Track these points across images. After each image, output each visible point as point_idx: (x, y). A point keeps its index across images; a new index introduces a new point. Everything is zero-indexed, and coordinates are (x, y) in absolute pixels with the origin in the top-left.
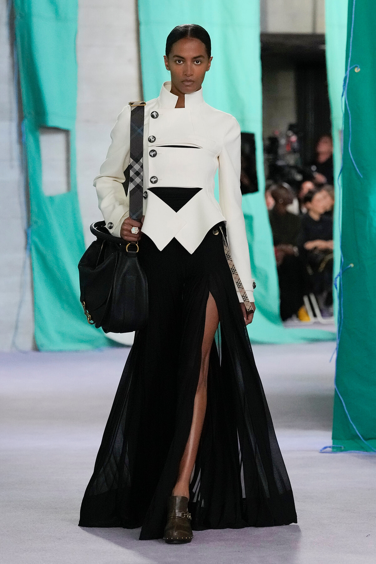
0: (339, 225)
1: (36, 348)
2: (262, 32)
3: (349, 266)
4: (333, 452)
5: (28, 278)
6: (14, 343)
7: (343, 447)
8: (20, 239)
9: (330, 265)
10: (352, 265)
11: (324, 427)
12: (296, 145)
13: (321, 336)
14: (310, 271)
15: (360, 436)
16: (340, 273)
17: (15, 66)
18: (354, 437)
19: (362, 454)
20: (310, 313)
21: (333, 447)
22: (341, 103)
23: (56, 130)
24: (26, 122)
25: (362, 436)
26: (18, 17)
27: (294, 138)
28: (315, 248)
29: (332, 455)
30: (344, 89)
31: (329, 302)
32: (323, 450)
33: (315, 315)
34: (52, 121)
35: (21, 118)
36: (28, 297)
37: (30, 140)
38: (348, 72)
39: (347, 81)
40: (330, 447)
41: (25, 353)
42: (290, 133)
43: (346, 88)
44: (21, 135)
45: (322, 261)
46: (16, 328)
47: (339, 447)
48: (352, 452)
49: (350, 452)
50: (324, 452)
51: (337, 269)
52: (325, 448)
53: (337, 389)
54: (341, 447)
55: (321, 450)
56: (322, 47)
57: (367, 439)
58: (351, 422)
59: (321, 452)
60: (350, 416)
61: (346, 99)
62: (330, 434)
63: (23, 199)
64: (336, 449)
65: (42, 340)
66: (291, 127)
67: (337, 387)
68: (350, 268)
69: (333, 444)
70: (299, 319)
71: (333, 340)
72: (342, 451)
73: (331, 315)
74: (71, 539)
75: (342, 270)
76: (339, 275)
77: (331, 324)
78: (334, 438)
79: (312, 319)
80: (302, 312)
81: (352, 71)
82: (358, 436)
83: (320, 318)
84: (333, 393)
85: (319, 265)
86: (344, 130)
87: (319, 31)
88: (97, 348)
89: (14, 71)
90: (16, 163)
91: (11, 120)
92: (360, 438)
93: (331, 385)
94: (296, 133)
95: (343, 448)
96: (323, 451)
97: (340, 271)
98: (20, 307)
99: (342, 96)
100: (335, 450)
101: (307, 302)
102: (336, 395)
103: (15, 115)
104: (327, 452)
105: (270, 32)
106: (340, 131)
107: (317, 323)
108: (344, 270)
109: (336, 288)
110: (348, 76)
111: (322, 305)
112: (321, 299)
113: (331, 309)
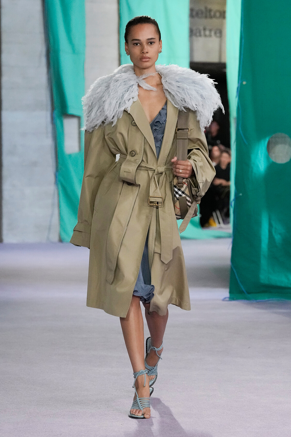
1: (61, 241)
2: (190, 61)
4: (230, 300)
5: (56, 201)
6: (48, 238)
8: (51, 178)
9: (228, 193)
10: (241, 194)
11: (224, 286)
13: (222, 235)
17: (50, 80)
18: (241, 292)
19: (246, 302)
20: (216, 221)
21: (230, 298)
23: (73, 116)
24: (56, 112)
25: (246, 291)
26: (51, 52)
29: (229, 302)
30: (237, 94)
31: (227, 215)
32: (224, 300)
33: (219, 223)
34: (71, 111)
35: (53, 109)
36: (56, 212)
37: (58, 122)
38: (239, 84)
39: (239, 89)
40: (228, 298)
41: (54, 243)
44: (53, 119)
45: (223, 192)
46: (50, 229)
51: (233, 196)
52: (225, 298)
53: (232, 265)
57: (249, 293)
61: (239, 100)
62: (228, 290)
63: (53, 155)
64: (232, 298)
65: (64, 236)
68: (240, 196)
69: (230, 295)
71: (229, 237)
73: (228, 223)
77: (228, 229)
78: (230, 292)
79: (217, 225)
80: (211, 221)
81: (242, 83)
83: (222, 225)
84: (230, 268)
86: (237, 117)
87: (223, 61)
90: (50, 135)
91: (47, 110)
92: (244, 293)
93: (228, 262)
95: (235, 299)
101: (214, 214)
102: (232, 268)
103: (49, 107)
104: (227, 301)
105: (196, 61)
106: (235, 119)
107: (221, 228)
108: (237, 197)
109: (232, 207)
110: (239, 86)
111: (224, 218)
112: (223, 213)
113: (228, 219)
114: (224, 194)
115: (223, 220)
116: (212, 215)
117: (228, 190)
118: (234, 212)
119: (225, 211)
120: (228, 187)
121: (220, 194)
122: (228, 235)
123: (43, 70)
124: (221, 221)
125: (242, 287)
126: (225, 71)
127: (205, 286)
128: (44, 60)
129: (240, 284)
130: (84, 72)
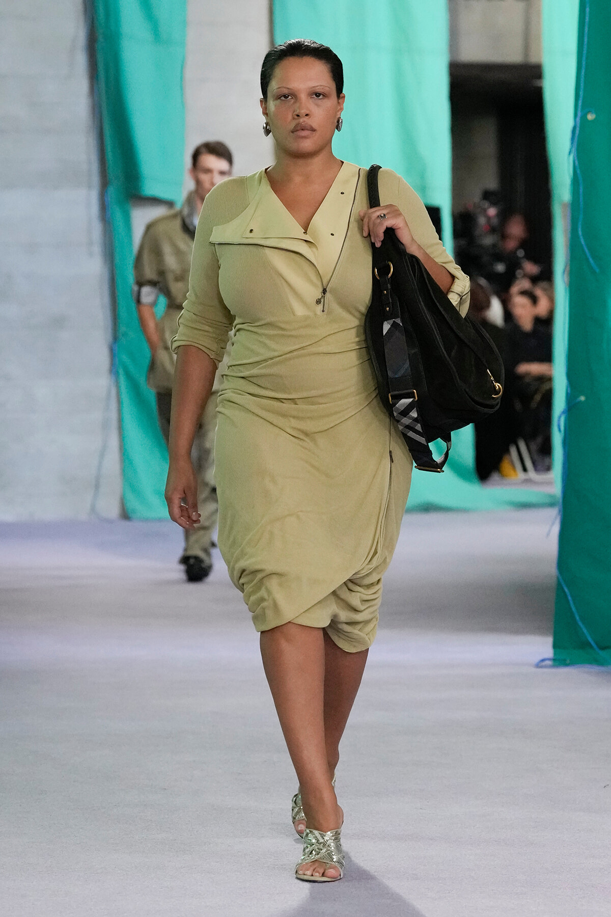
1: (125, 515)
2: (451, 61)
3: (579, 399)
4: (554, 666)
5: (114, 415)
6: (93, 509)
7: (568, 659)
8: (102, 357)
9: (548, 397)
10: (582, 398)
11: (539, 630)
12: (495, 221)
13: (533, 499)
14: (518, 406)
15: (592, 643)
16: (565, 409)
17: (96, 110)
18: (584, 645)
19: (596, 669)
21: (554, 659)
22: (566, 164)
23: (154, 201)
24: (112, 191)
25: (596, 644)
26: (101, 39)
27: (492, 211)
29: (552, 670)
30: (572, 144)
31: (546, 450)
32: (540, 664)
33: (525, 469)
34: (150, 188)
37: (117, 215)
38: (578, 119)
39: (577, 135)
40: (550, 659)
41: (110, 521)
42: (486, 204)
43: (575, 143)
44: (104, 207)
45: (535, 392)
46: (97, 486)
47: (563, 659)
49: (579, 667)
50: (542, 667)
51: (559, 404)
52: (543, 660)
53: (560, 578)
54: (566, 660)
56: (536, 83)
57: (603, 648)
59: (538, 665)
60: (579, 615)
61: (576, 158)
62: (549, 640)
63: (107, 300)
64: (559, 661)
65: (133, 503)
66: (487, 195)
67: (560, 574)
68: (581, 401)
69: (555, 654)
70: (502, 474)
71: (551, 505)
72: (566, 665)
73: (548, 468)
75: (568, 406)
76: (563, 412)
77: (550, 483)
78: (555, 646)
80: (506, 465)
81: (584, 117)
82: (590, 643)
83: (532, 474)
84: (555, 580)
85: (531, 398)
86: (572, 203)
87: (533, 60)
90: (97, 249)
91: (90, 187)
92: (591, 647)
93: (551, 569)
95: (568, 662)
97: (565, 407)
98: (102, 455)
99: (570, 154)
100: (557, 663)
101: (513, 451)
102: (559, 584)
103: (96, 179)
104: (546, 667)
105: (463, 60)
106: (564, 205)
107: (528, 481)
108: (572, 405)
109: (560, 430)
110: (578, 125)
111: (536, 457)
112: (534, 447)
113: (547, 460)
114: (538, 397)
115: (534, 463)
116: (507, 451)
117: (548, 388)
118: (565, 443)
119: (539, 440)
120: (546, 380)
121: (526, 398)
122: (547, 500)
123: (81, 84)
124: (528, 464)
125: (585, 631)
126: (539, 85)
128: (81, 60)
129: (580, 624)
130: (182, 88)
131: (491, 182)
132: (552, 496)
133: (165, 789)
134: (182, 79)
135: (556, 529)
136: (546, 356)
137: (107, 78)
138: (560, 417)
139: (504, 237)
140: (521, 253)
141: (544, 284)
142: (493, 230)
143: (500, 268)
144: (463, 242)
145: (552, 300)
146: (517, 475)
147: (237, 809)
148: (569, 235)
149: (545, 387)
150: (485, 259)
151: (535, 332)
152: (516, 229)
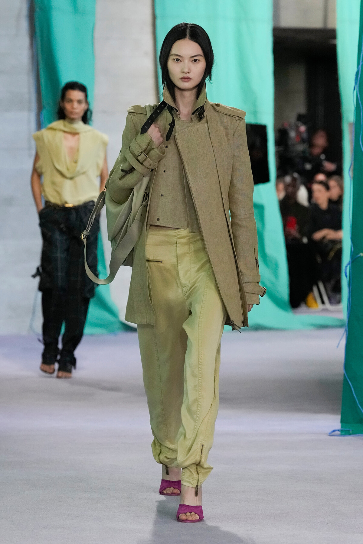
0: (350, 215)
3: (359, 255)
4: (341, 435)
6: (31, 326)
7: (351, 430)
9: (339, 254)
10: (362, 255)
11: (333, 411)
13: (329, 322)
14: (319, 260)
16: (350, 262)
18: (362, 421)
20: (319, 301)
21: (342, 431)
22: (352, 96)
24: (44, 112)
26: (38, 10)
27: (303, 128)
28: (324, 238)
29: (340, 438)
30: (356, 83)
31: (337, 289)
32: (332, 433)
33: (323, 302)
35: (40, 108)
38: (360, 66)
39: (359, 76)
40: (338, 430)
42: (300, 124)
43: (358, 83)
45: (331, 250)
47: (347, 430)
48: (360, 436)
49: (358, 436)
50: (333, 436)
51: (346, 258)
52: (334, 431)
53: (346, 374)
54: (349, 431)
55: (330, 434)
56: (332, 42)
58: (360, 407)
60: (359, 400)
61: (358, 92)
62: (339, 417)
66: (300, 118)
67: (346, 372)
68: (360, 257)
69: (342, 427)
70: (308, 306)
71: (341, 326)
72: (350, 434)
73: (339, 302)
74: (89, 517)
75: (352, 259)
76: (349, 264)
77: (340, 311)
78: (342, 421)
79: (320, 306)
80: (310, 299)
83: (328, 305)
84: (342, 378)
85: (328, 254)
86: (356, 123)
87: (330, 26)
88: (112, 332)
89: (33, 63)
91: (30, 110)
93: (341, 370)
94: (305, 123)
95: (351, 432)
96: (331, 435)
97: (350, 260)
99: (354, 89)
100: (343, 433)
101: (315, 289)
102: (345, 380)
103: (34, 105)
104: (336, 435)
105: (283, 26)
106: (350, 124)
107: (325, 310)
108: (354, 259)
109: (346, 276)
110: (360, 70)
111: (330, 293)
112: (329, 286)
113: (338, 296)
114: (332, 254)
115: (329, 298)
116: (311, 290)
118: (349, 285)
119: (333, 282)
120: (339, 242)
121: (324, 254)
122: (338, 323)
123: (24, 40)
124: (326, 299)
126: (334, 43)
127: (300, 410)
128: (24, 24)
130: (93, 44)
131: (302, 109)
132: (341, 321)
133: (78, 517)
134: (93, 37)
135: (343, 342)
136: (338, 226)
137: (42, 36)
138: (346, 267)
139: (311, 145)
140: (323, 157)
141: (336, 177)
142: (303, 141)
143: (308, 166)
144: (281, 148)
145: (342, 188)
146: (317, 306)
147: (126, 531)
148: (353, 144)
149: (338, 247)
150: (297, 160)
151: (329, 210)
152: (320, 141)
